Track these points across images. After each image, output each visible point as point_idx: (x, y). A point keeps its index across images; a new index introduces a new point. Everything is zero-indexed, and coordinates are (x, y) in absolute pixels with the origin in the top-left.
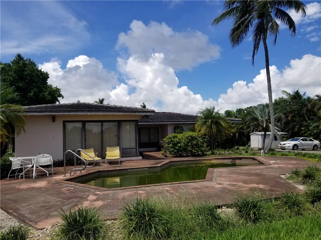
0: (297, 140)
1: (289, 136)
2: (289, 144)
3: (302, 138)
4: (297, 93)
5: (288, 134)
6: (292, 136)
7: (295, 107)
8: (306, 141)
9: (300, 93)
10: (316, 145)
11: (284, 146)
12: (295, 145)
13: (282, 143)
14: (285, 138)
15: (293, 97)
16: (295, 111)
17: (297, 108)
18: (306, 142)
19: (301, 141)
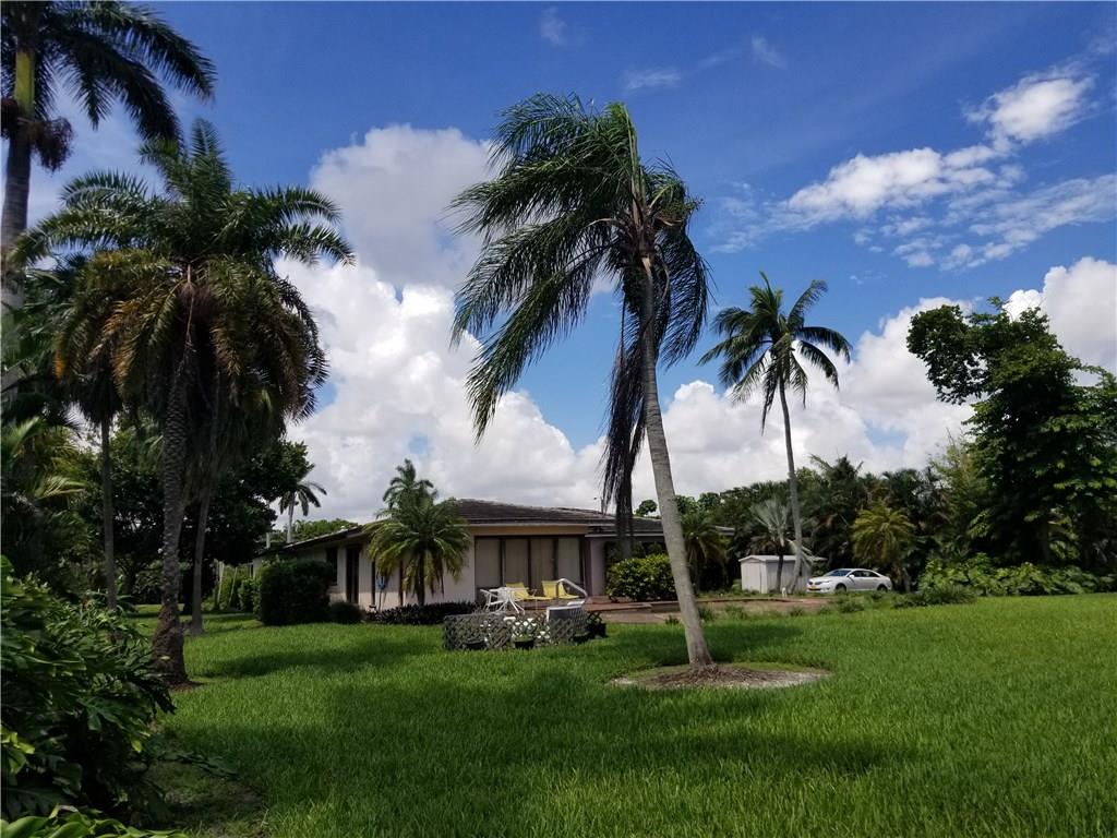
0: (844, 574)
1: (828, 565)
2: (828, 582)
3: (853, 570)
4: (844, 463)
5: (826, 562)
6: (835, 563)
7: (838, 498)
8: (863, 575)
9: (851, 464)
10: (882, 586)
11: (818, 587)
12: (840, 586)
13: (814, 580)
14: (819, 570)
15: (835, 475)
16: (840, 506)
17: (845, 500)
18: (864, 578)
19: (852, 576)
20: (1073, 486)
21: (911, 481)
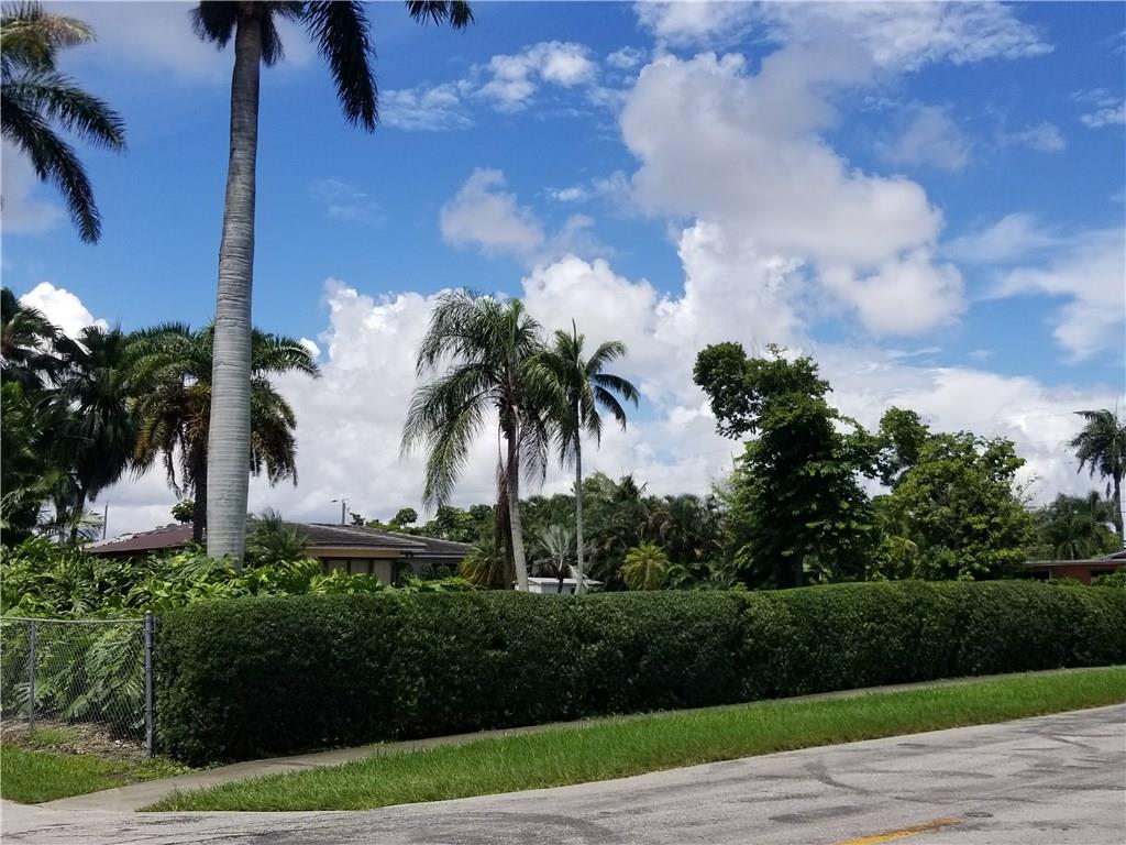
4: (628, 482)
5: (601, 585)
7: (619, 521)
9: (635, 484)
15: (618, 494)
16: (619, 529)
17: (625, 523)
20: (822, 526)
21: (690, 508)
